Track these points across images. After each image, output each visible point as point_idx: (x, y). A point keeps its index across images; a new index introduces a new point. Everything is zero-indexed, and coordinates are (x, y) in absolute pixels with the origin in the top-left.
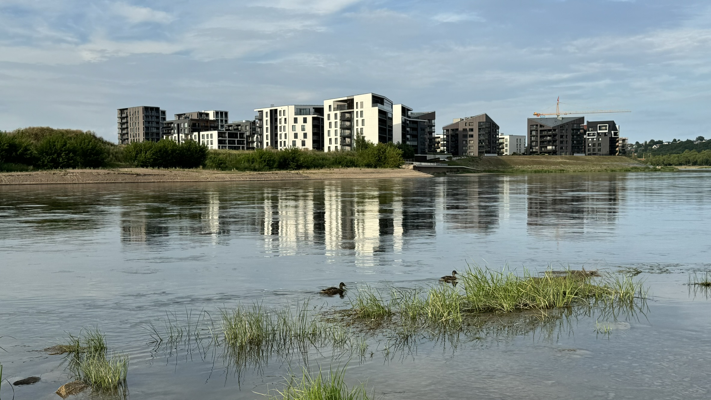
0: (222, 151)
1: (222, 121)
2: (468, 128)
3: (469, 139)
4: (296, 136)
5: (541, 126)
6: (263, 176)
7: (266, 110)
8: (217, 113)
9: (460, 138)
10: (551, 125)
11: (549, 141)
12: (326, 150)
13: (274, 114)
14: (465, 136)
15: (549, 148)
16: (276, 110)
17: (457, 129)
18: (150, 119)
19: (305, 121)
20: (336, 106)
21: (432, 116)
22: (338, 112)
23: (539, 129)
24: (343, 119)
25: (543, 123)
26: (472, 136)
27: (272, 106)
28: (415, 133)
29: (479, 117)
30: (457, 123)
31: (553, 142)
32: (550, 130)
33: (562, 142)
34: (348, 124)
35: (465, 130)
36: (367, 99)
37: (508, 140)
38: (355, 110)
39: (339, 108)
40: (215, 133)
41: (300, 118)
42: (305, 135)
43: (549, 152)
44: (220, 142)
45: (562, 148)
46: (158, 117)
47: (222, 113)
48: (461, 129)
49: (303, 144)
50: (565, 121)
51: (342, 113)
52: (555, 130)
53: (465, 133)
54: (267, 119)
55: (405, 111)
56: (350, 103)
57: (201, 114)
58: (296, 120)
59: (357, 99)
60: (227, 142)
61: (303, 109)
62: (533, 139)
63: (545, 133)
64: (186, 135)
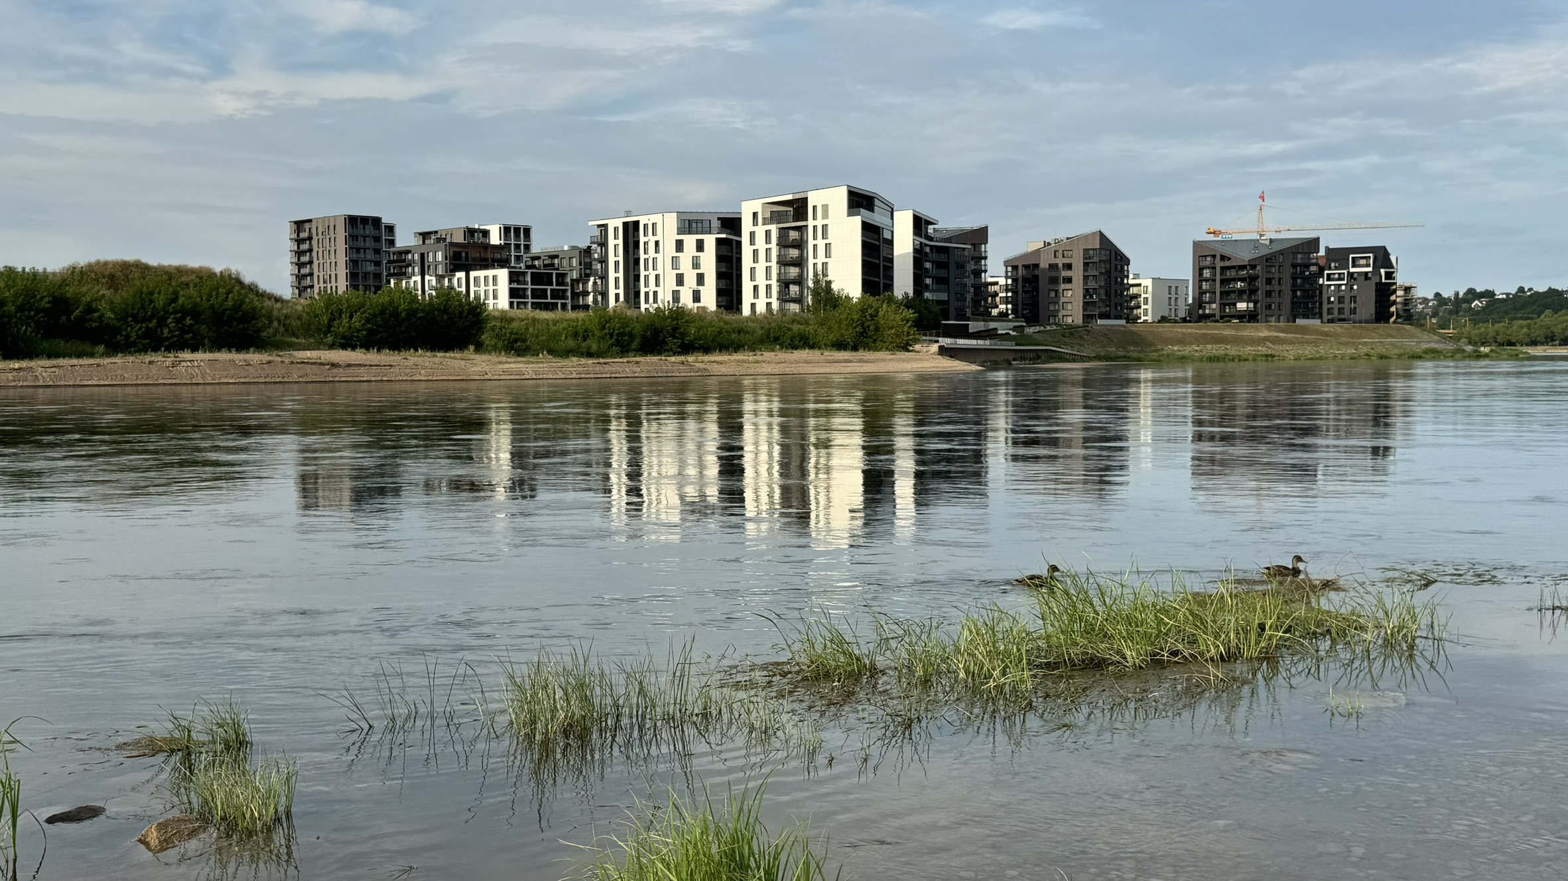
0: (517, 313)
1: (517, 247)
2: (1060, 261)
3: (1063, 286)
4: (680, 280)
5: (1223, 258)
6: (607, 368)
7: (615, 223)
8: (507, 229)
9: (1043, 284)
10: (1245, 256)
11: (1241, 292)
12: (746, 311)
13: (631, 231)
14: (1054, 281)
15: (1242, 306)
16: (636, 223)
17: (1037, 266)
18: (361, 244)
19: (700, 246)
20: (768, 215)
21: (979, 236)
22: (774, 228)
23: (1219, 264)
24: (783, 243)
25: (1227, 251)
26: (1069, 280)
27: (628, 214)
28: (942, 273)
29: (1086, 237)
30: (1037, 252)
31: (1249, 293)
32: (1243, 267)
33: (1269, 294)
34: (794, 253)
35: (1053, 267)
36: (838, 198)
37: (1150, 289)
38: (811, 223)
39: (775, 217)
40: (503, 274)
41: (690, 241)
42: (700, 279)
43: (1244, 317)
44: (513, 293)
45: (1269, 307)
46: (377, 239)
47: (517, 230)
48: (1044, 265)
49: (697, 297)
50: (1276, 248)
51: (780, 229)
52: (1253, 267)
53: (1053, 274)
54: (615, 243)
55: (920, 224)
56: (799, 208)
57: (471, 232)
58: (679, 246)
59: (814, 198)
60: (529, 293)
61: (697, 221)
62: (1205, 286)
63: (1231, 274)
64: (440, 278)
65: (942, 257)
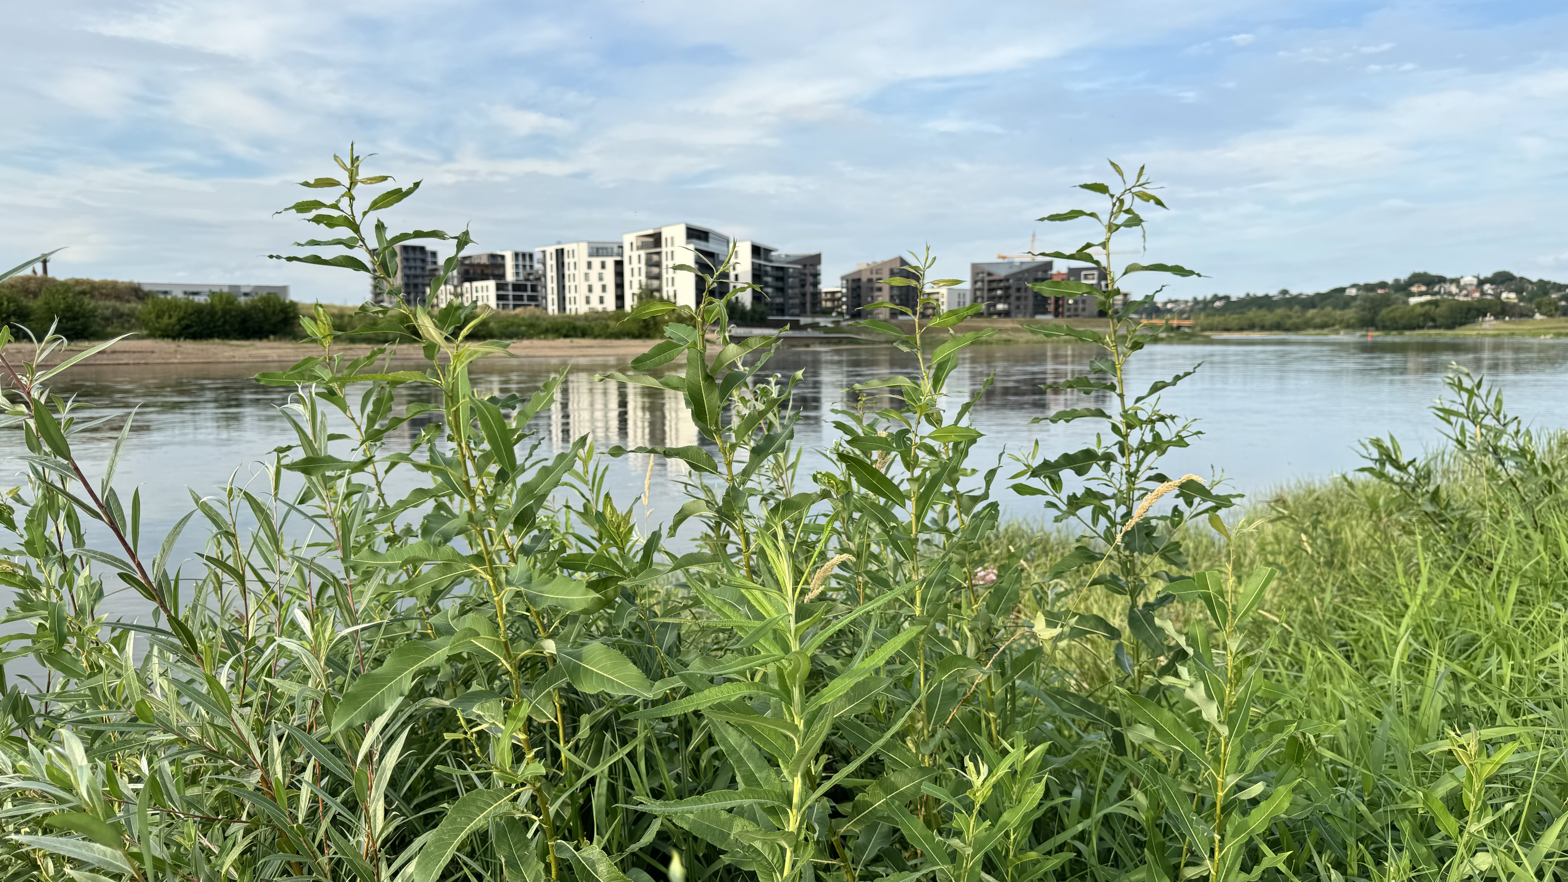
0: (503, 313)
1: (524, 266)
2: (874, 277)
3: (877, 294)
4: (590, 289)
5: (989, 274)
7: (551, 250)
9: (863, 292)
10: (1002, 273)
11: (1000, 297)
13: (560, 253)
14: (872, 289)
15: (1000, 307)
16: (562, 250)
17: (859, 280)
19: (603, 266)
20: (640, 244)
21: (816, 260)
22: (643, 253)
23: (987, 279)
24: (650, 264)
25: (991, 270)
26: (880, 289)
27: (559, 243)
29: (891, 261)
30: (860, 272)
31: (1005, 298)
32: (1001, 281)
33: (1018, 298)
34: (655, 270)
35: (870, 280)
36: (680, 233)
37: (946, 295)
38: (664, 249)
39: (643, 246)
40: (491, 284)
41: (596, 261)
42: (604, 288)
43: (1000, 314)
44: (499, 298)
45: (1018, 307)
46: (424, 261)
47: (524, 255)
48: (864, 279)
49: (602, 301)
50: (1024, 267)
51: (648, 254)
52: (1008, 280)
53: (870, 285)
54: (551, 262)
55: (757, 251)
56: (656, 239)
57: (493, 256)
58: (589, 265)
59: (666, 234)
60: (511, 297)
61: (602, 248)
62: (978, 293)
63: (994, 285)
64: (455, 287)
65: (780, 274)
